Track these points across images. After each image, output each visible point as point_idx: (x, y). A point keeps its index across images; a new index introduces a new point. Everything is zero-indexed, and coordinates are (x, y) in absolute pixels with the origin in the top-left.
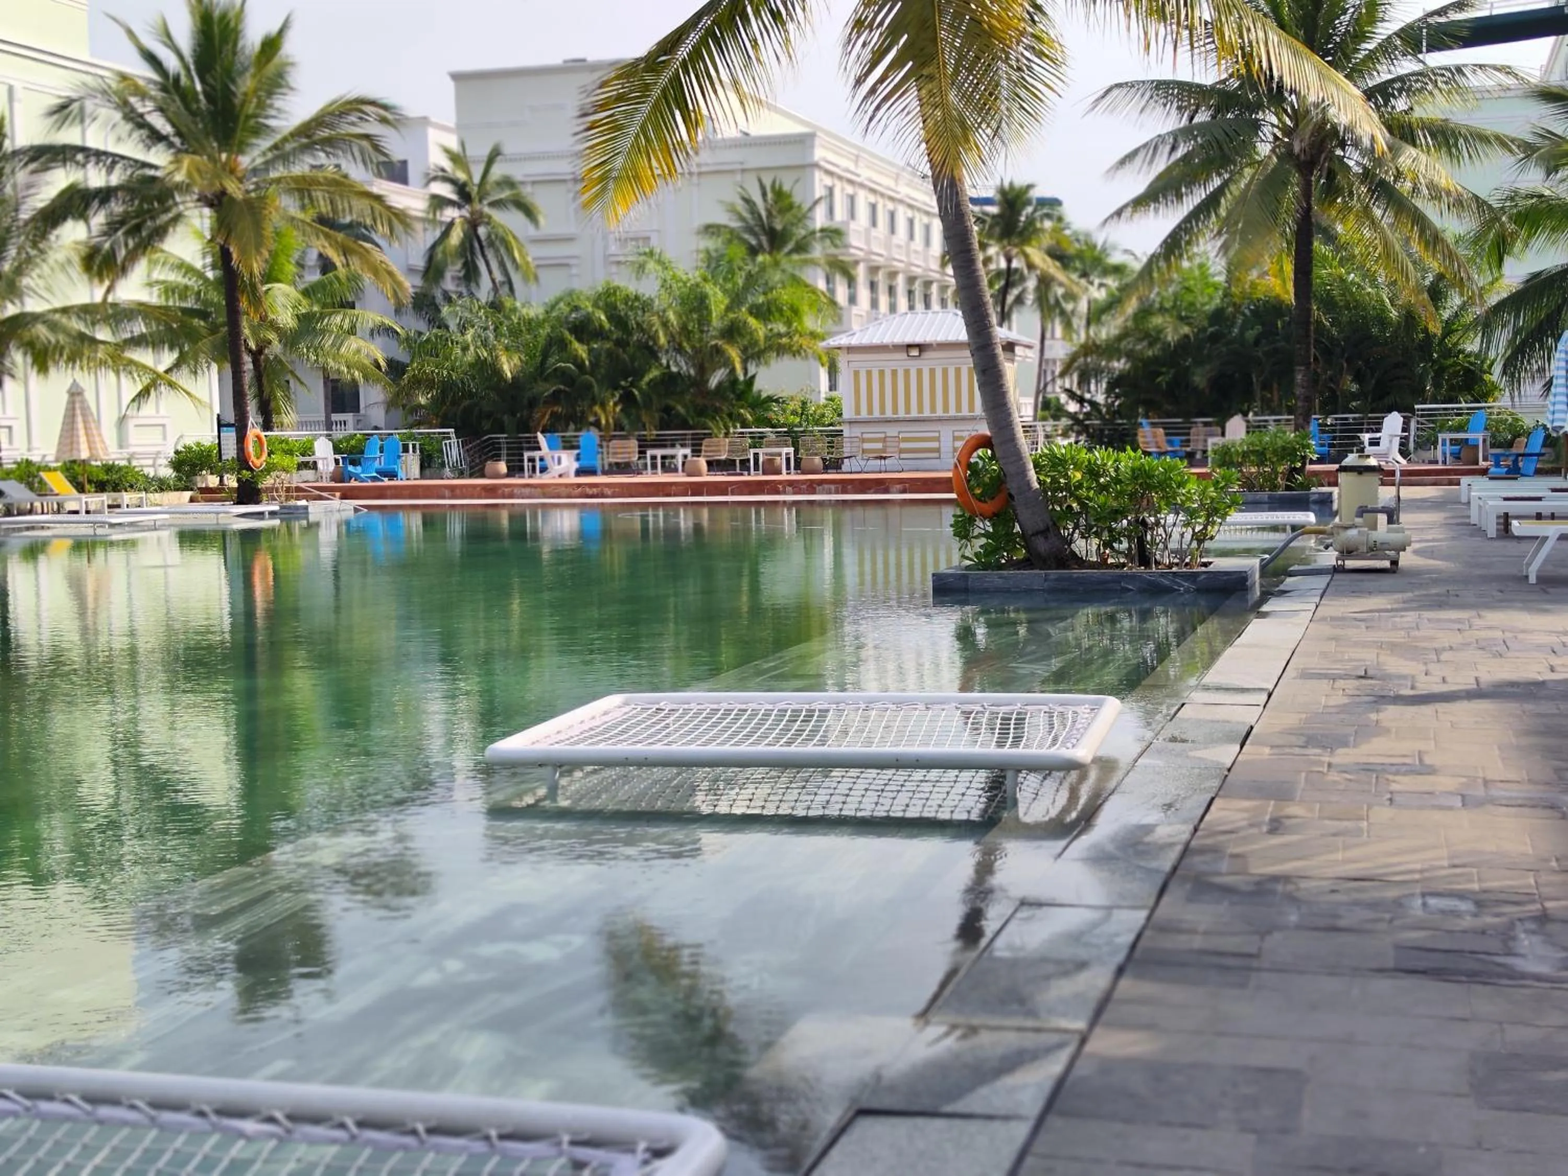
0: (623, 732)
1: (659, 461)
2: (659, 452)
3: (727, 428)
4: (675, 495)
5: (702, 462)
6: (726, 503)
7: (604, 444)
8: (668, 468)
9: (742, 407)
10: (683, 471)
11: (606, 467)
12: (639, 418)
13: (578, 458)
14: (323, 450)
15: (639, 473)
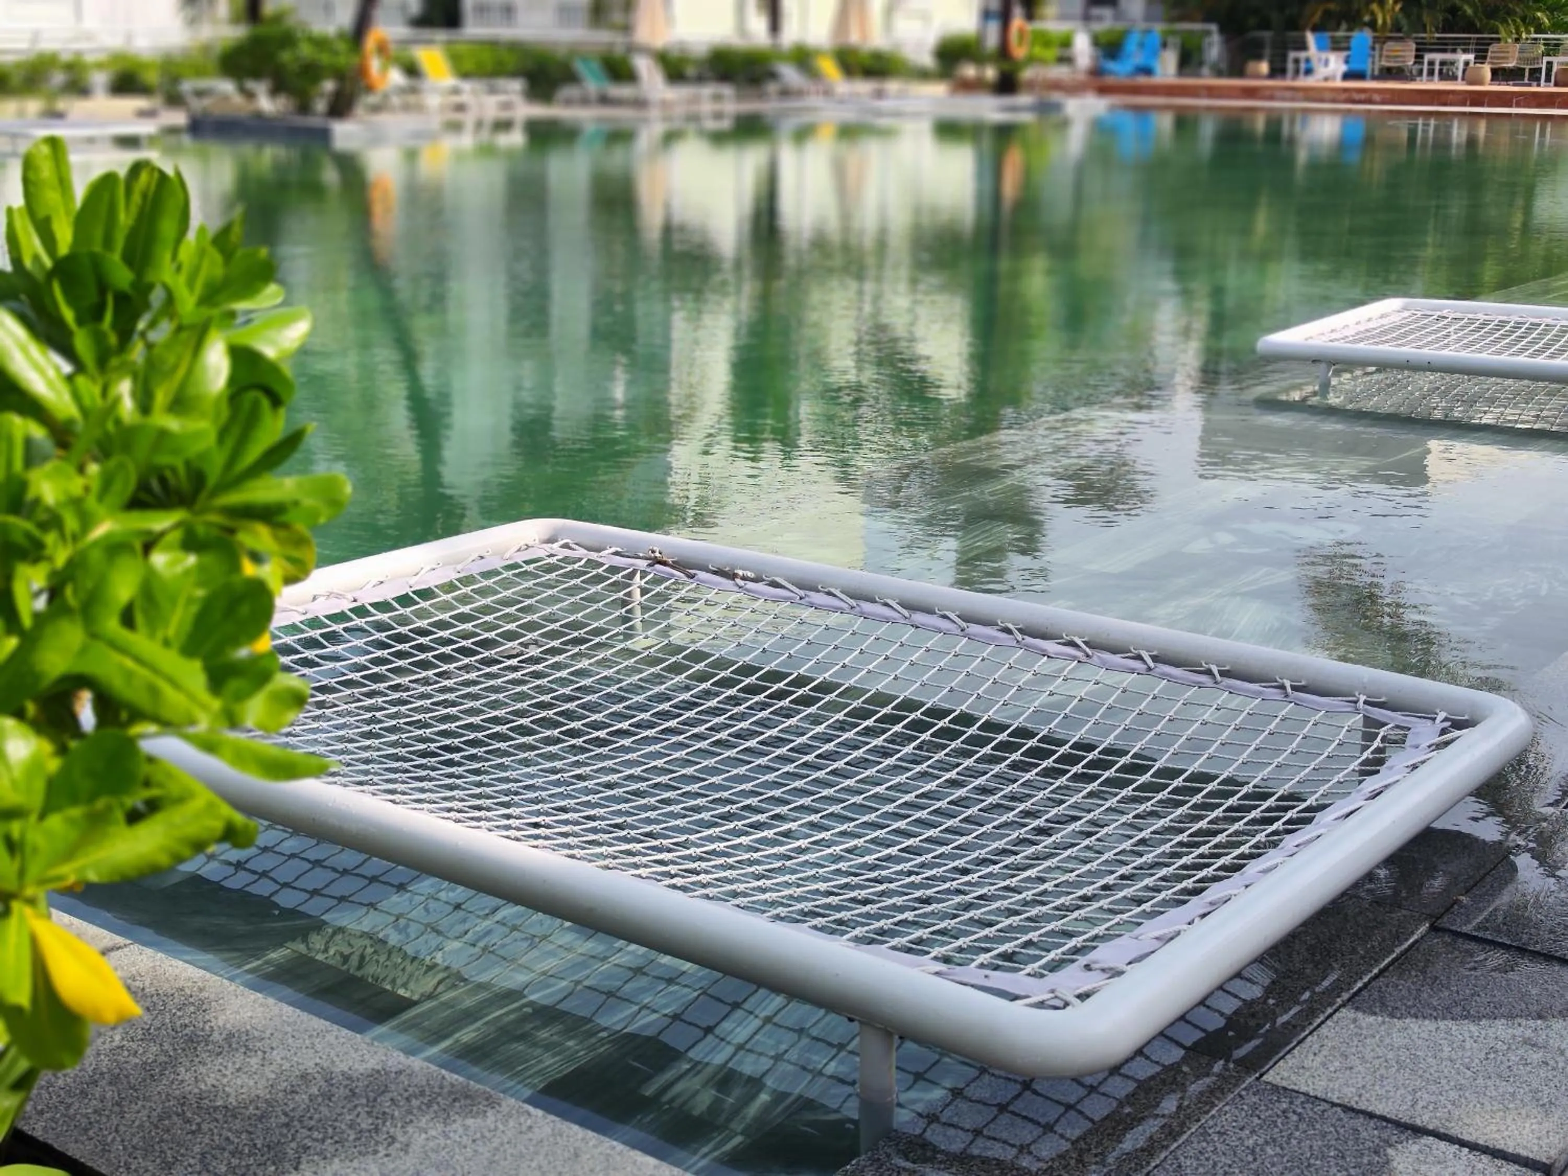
0: (1405, 335)
1: (1437, 67)
2: (1438, 57)
3: (1518, 32)
4: (1451, 104)
5: (1486, 70)
6: (1509, 115)
7: (1377, 46)
8: (1446, 76)
9: (1539, 10)
10: (1463, 79)
11: (1376, 73)
12: (1419, 17)
13: (1347, 61)
14: (1082, 45)
15: (1412, 79)
